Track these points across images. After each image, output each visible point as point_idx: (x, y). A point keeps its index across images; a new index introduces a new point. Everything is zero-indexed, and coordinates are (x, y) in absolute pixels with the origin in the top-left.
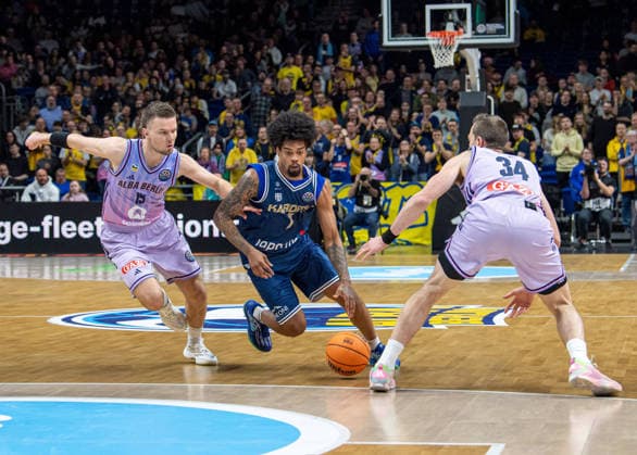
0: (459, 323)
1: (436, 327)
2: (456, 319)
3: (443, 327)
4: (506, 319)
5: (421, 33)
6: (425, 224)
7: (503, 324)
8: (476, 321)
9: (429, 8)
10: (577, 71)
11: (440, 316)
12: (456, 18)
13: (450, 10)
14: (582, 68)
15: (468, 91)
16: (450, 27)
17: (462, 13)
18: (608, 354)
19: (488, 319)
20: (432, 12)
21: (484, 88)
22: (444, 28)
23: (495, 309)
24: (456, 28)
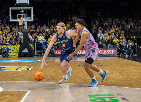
0: (23, 70)
1: (19, 70)
2: (22, 69)
3: (20, 70)
4: (31, 69)
5: (17, 19)
6: (17, 52)
7: (31, 70)
8: (26, 69)
9: (18, 14)
10: (44, 26)
11: (20, 68)
12: (23, 16)
13: (22, 15)
14: (45, 25)
15: (25, 29)
16: (22, 18)
17: (24, 16)
18: (48, 75)
19: (28, 69)
20: (19, 15)
21: (27, 28)
22: (21, 18)
23: (29, 67)
24: (23, 18)
